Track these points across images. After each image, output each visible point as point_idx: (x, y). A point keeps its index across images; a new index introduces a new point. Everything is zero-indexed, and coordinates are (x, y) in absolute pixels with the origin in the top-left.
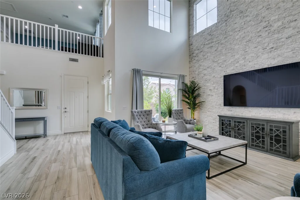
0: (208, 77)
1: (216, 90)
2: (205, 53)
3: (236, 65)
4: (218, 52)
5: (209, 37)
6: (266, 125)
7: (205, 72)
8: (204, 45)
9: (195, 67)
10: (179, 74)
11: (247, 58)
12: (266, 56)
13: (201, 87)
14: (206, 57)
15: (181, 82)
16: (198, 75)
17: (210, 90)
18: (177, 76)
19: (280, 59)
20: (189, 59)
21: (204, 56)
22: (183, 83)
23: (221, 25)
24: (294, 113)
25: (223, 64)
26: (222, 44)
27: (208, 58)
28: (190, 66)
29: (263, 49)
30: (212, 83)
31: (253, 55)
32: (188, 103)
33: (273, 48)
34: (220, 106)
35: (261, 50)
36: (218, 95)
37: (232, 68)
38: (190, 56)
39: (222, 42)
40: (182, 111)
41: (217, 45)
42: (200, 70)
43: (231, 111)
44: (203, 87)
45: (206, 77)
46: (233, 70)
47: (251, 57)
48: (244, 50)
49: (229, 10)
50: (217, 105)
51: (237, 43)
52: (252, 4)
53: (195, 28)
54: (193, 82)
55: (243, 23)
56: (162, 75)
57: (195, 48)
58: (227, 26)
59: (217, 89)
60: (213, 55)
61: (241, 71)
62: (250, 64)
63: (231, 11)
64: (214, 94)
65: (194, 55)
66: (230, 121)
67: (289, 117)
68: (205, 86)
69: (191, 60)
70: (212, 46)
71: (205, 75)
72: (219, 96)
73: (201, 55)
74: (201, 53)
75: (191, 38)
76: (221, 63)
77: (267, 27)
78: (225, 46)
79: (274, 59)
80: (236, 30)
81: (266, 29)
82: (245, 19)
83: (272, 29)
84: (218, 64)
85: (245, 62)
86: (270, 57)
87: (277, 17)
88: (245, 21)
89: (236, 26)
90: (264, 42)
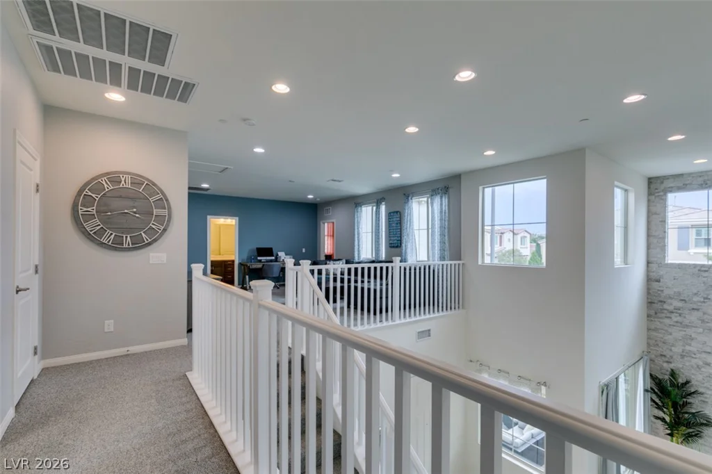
2: (706, 316)
8: (706, 298)
9: (671, 334)
13: (701, 390)
16: (683, 356)
20: (649, 308)
28: (653, 327)
32: (665, 422)
38: (651, 303)
42: (688, 348)
54: (672, 373)
69: (653, 314)
71: (707, 364)
73: (694, 317)
74: (696, 313)
75: (654, 267)
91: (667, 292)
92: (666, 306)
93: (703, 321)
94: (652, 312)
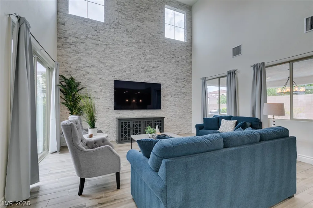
0: (93, 77)
1: (103, 93)
2: (87, 47)
3: (124, 74)
4: (105, 54)
5: (95, 33)
7: (89, 70)
8: (87, 37)
9: (70, 58)
11: (132, 71)
12: (143, 74)
14: (89, 52)
16: (76, 70)
17: (95, 92)
19: (150, 79)
20: (58, 41)
23: (109, 28)
24: (156, 112)
25: (111, 68)
26: (110, 48)
27: (92, 55)
28: (60, 54)
29: (142, 69)
30: (98, 84)
31: (136, 70)
33: (146, 70)
34: (108, 110)
35: (140, 69)
36: (106, 98)
37: (120, 75)
38: (59, 38)
39: (110, 46)
41: (105, 47)
42: (79, 65)
45: (88, 76)
46: (121, 77)
47: (134, 71)
48: (130, 63)
49: (117, 21)
50: (105, 109)
51: (124, 55)
52: (135, 31)
55: (129, 41)
58: (115, 34)
59: (105, 92)
60: (99, 54)
61: (127, 80)
62: (134, 76)
63: (119, 23)
64: (101, 97)
66: (129, 123)
67: (154, 115)
69: (61, 45)
70: (98, 45)
71: (88, 73)
72: (107, 100)
73: (81, 47)
74: (82, 45)
75: (61, 14)
76: (109, 66)
77: (144, 54)
78: (113, 52)
79: (147, 77)
80: (123, 43)
81: (144, 55)
82: (130, 39)
83: (146, 58)
84: (105, 66)
85: (130, 73)
86: (146, 76)
87: (148, 51)
88: (130, 41)
89: (123, 39)
90: (142, 64)
91: (68, 32)
92: (68, 41)
93: (86, 50)
94: (60, 44)
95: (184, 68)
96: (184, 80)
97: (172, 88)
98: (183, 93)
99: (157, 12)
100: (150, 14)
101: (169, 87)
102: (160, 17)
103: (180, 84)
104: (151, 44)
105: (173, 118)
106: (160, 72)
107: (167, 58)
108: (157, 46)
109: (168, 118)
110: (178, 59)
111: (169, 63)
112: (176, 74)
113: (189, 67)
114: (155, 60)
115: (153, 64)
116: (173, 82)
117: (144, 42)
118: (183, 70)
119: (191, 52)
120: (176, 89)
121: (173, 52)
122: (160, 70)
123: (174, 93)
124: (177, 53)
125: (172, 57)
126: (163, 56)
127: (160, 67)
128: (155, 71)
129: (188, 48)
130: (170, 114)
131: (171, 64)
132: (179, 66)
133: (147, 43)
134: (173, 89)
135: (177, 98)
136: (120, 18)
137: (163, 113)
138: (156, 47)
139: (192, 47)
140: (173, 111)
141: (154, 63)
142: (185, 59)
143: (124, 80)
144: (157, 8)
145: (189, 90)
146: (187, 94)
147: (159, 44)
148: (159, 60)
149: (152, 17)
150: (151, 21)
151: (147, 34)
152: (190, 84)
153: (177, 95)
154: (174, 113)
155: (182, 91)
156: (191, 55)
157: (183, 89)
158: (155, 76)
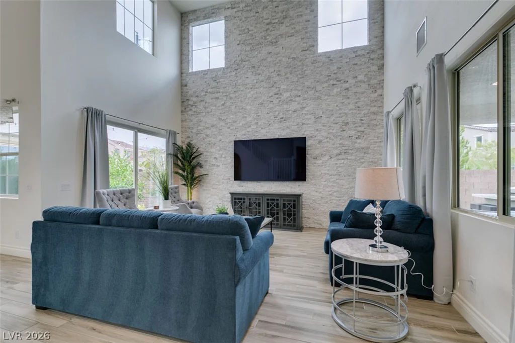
0: (212, 140)
1: (223, 159)
2: (207, 104)
3: (248, 130)
4: (225, 108)
5: (214, 84)
6: (280, 200)
7: (208, 132)
8: (207, 92)
9: (192, 121)
10: (169, 129)
11: (259, 124)
12: (276, 125)
13: (202, 153)
14: (209, 110)
15: (171, 142)
16: (197, 134)
17: (215, 158)
18: (164, 132)
19: (288, 131)
20: (182, 106)
21: (206, 108)
22: (175, 144)
23: (230, 72)
24: (299, 186)
25: (232, 125)
26: (231, 98)
27: (212, 113)
28: (184, 119)
29: (275, 117)
30: (218, 148)
31: (265, 121)
32: (183, 176)
33: (282, 118)
34: (228, 180)
35: (272, 118)
36: (226, 166)
37: (243, 132)
38: (183, 102)
39: (231, 95)
40: (177, 190)
41: (225, 98)
42: (200, 128)
43: (242, 186)
44: (205, 154)
45: (208, 139)
46: (245, 135)
47: (262, 124)
48: (256, 113)
49: (240, 58)
50: (225, 179)
51: (248, 103)
52: (264, 62)
53: (190, 62)
54: (189, 145)
55: (255, 81)
56: (141, 126)
57: (191, 92)
58: (237, 77)
59: (225, 158)
60: (219, 109)
61: (253, 138)
62: (262, 131)
63: (242, 60)
64: (220, 164)
65: (190, 103)
66: (244, 199)
67: (295, 190)
68: (207, 152)
69: (184, 110)
70: (218, 98)
71: (207, 136)
72: (227, 167)
73: (201, 106)
74: (202, 103)
75: (184, 75)
76: (229, 123)
77: (277, 94)
78: (235, 103)
79: (284, 130)
80: (248, 86)
81: (277, 96)
82: (258, 77)
83: (282, 98)
84: (226, 124)
85: (257, 127)
86: (281, 128)
87: (286, 87)
88: (257, 79)
89: (248, 81)
90: (275, 110)
95: (362, 99)
96: (363, 123)
97: (333, 142)
98: (358, 150)
99: (301, 15)
100: (288, 25)
101: (326, 140)
102: (306, 21)
103: (352, 133)
104: (291, 74)
105: (333, 198)
106: (306, 117)
107: (321, 88)
108: (302, 73)
109: (322, 198)
110: (347, 85)
111: (326, 97)
112: (342, 115)
113: (376, 94)
114: (297, 99)
115: (294, 106)
116: (334, 131)
117: (278, 75)
118: (359, 104)
119: (382, 62)
120: (340, 144)
121: (334, 74)
122: (306, 114)
123: (337, 151)
124: (343, 73)
125: (333, 85)
126: (314, 88)
127: (306, 109)
128: (297, 116)
129: (373, 56)
130: (327, 189)
131: (329, 97)
132: (348, 98)
133: (284, 74)
134: (334, 144)
135: (343, 161)
136: (243, 52)
137: (314, 189)
138: (299, 76)
139: (383, 49)
140: (335, 185)
141: (296, 103)
142: (365, 80)
143: (249, 139)
144: (301, 9)
145: (376, 142)
146: (370, 151)
147: (305, 69)
148: (306, 96)
149: (292, 29)
150: (292, 36)
151: (283, 59)
152: (377, 130)
153: (343, 154)
154: (336, 189)
155: (357, 145)
156: (381, 67)
157: (358, 141)
158: (297, 125)
